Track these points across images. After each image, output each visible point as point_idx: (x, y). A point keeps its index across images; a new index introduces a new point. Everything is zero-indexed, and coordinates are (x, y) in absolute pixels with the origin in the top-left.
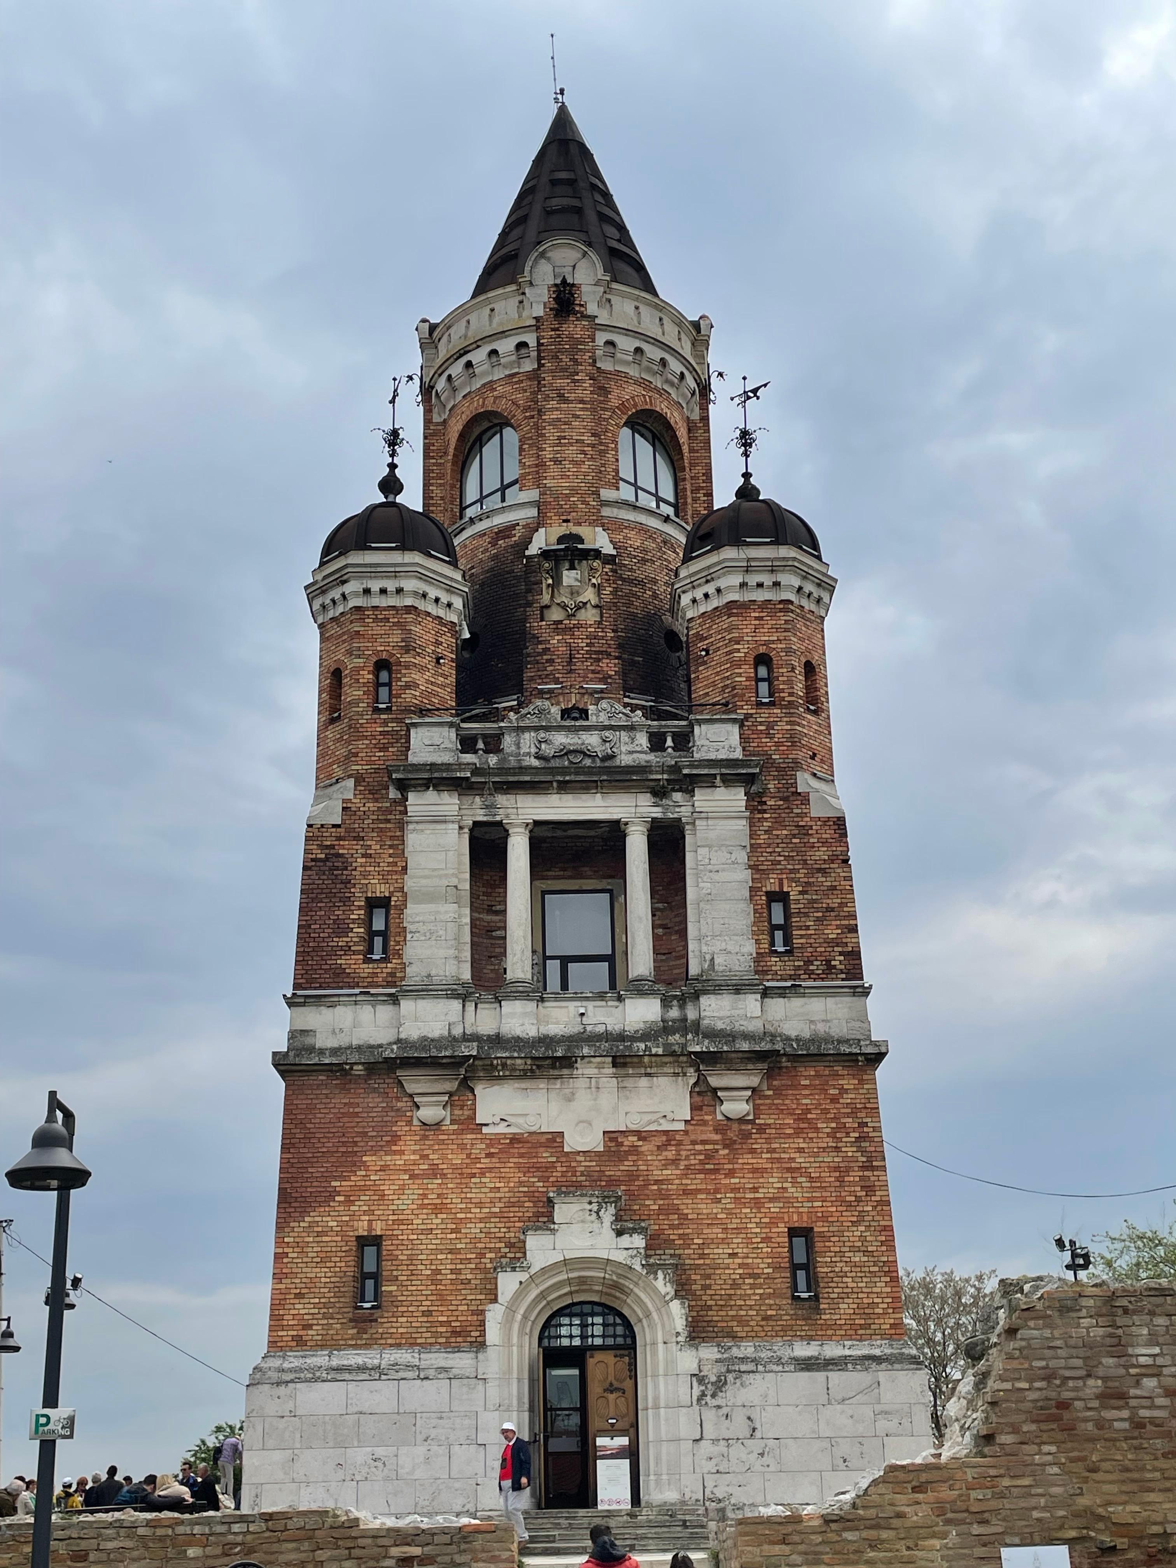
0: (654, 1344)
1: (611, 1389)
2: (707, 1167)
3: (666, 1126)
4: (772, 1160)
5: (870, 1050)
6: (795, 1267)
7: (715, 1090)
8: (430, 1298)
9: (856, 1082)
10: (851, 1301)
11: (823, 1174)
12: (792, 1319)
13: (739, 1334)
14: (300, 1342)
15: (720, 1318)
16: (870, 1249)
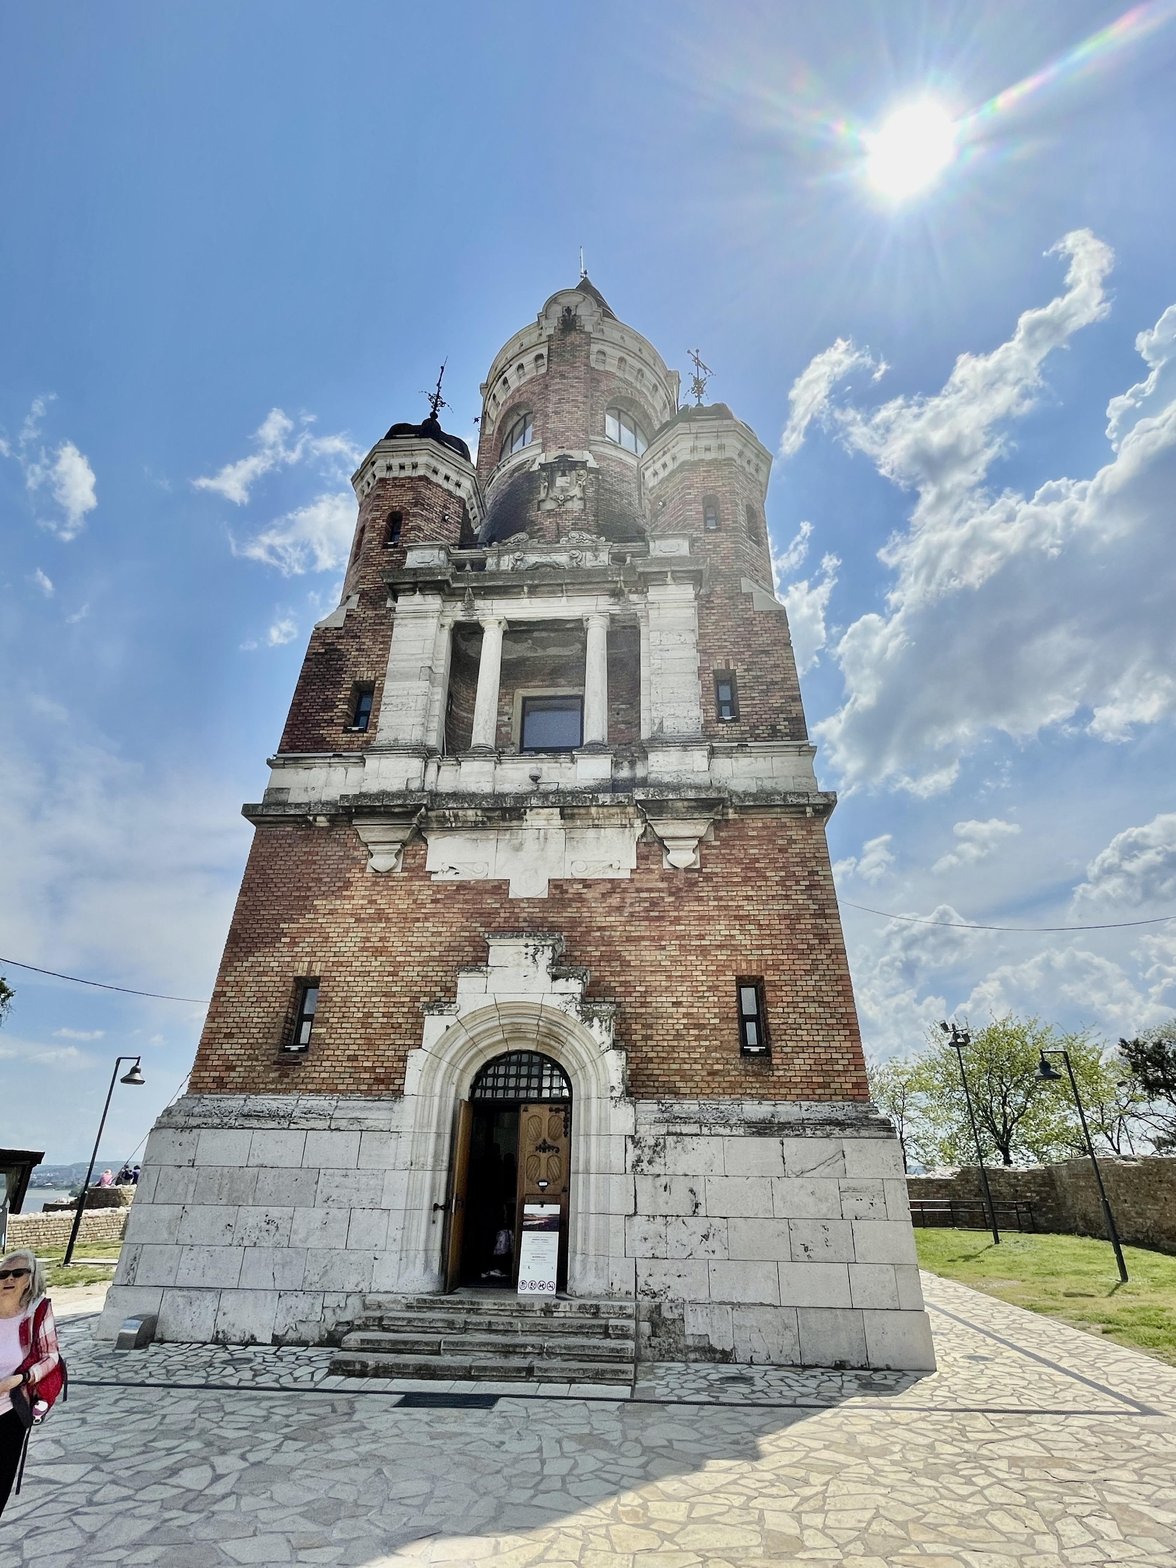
0: (588, 1098)
1: (544, 1147)
2: (652, 914)
3: (611, 874)
4: (719, 908)
5: (819, 800)
6: (743, 1020)
7: (661, 839)
8: (358, 1042)
9: (805, 833)
10: (806, 1056)
11: (772, 922)
12: (740, 1075)
13: (683, 1091)
14: (221, 1084)
15: (662, 1072)
16: (826, 999)
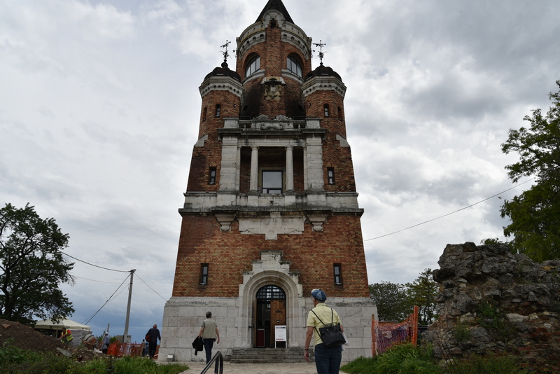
0: (292, 298)
1: (278, 312)
2: (309, 245)
3: (296, 233)
4: (328, 243)
5: (359, 211)
6: (335, 276)
7: (311, 222)
8: (223, 282)
9: (354, 221)
10: (353, 286)
11: (344, 248)
12: (334, 291)
14: (182, 294)
16: (359, 270)
